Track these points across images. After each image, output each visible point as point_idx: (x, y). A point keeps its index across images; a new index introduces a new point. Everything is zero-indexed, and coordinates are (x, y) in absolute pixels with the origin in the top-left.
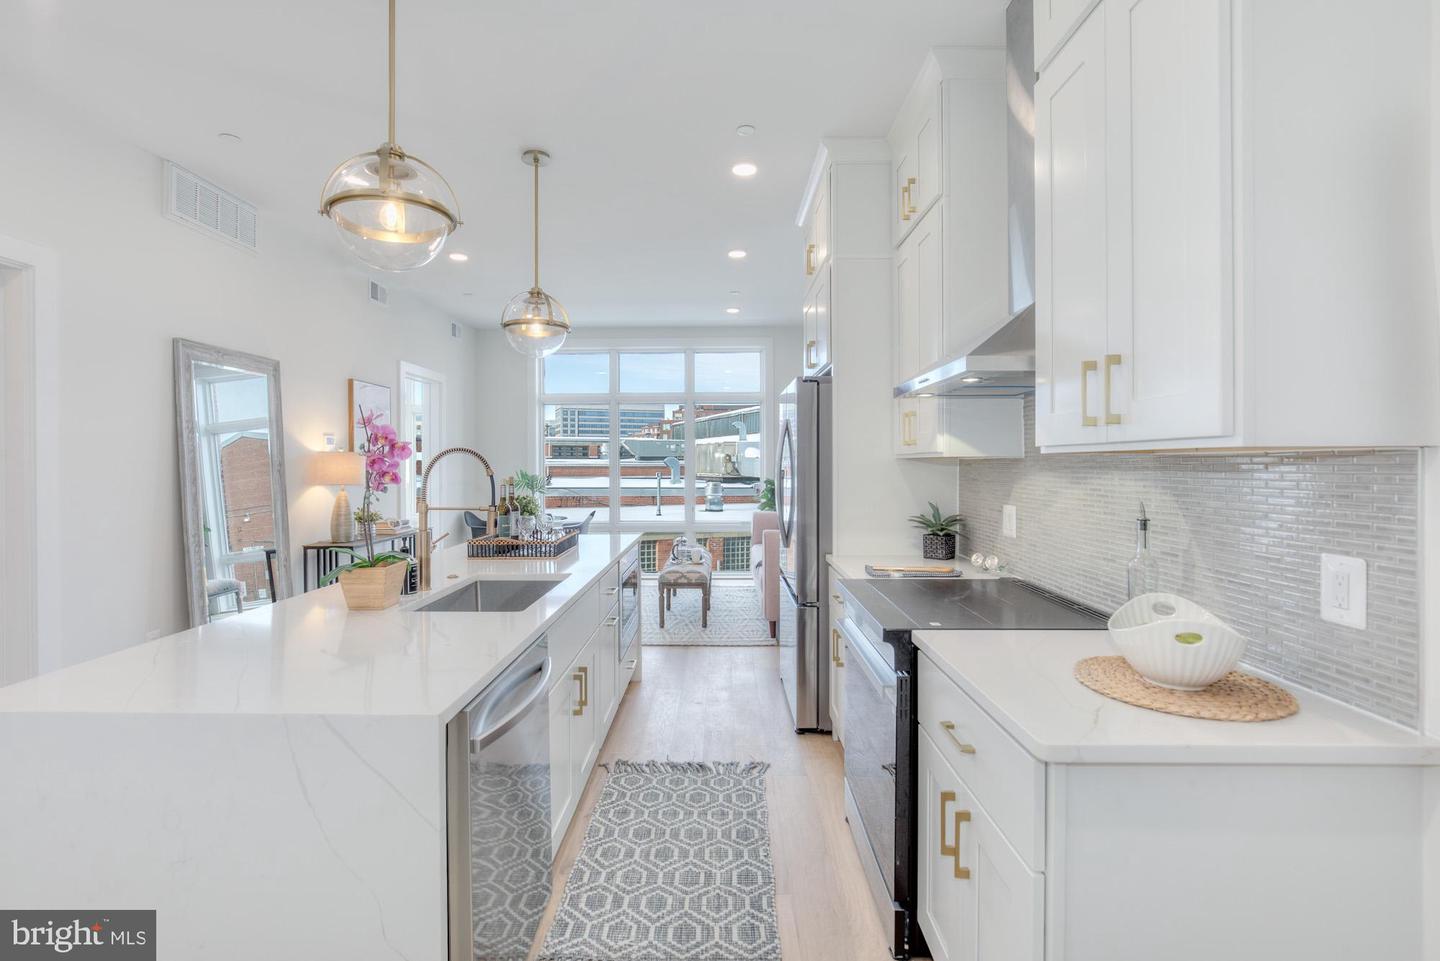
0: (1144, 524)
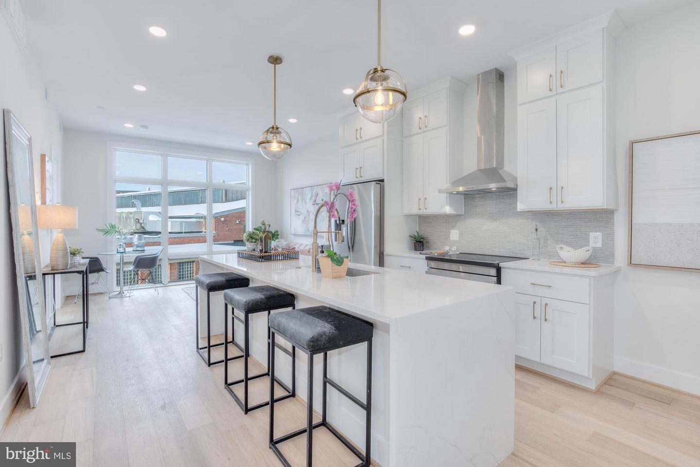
0: (536, 230)
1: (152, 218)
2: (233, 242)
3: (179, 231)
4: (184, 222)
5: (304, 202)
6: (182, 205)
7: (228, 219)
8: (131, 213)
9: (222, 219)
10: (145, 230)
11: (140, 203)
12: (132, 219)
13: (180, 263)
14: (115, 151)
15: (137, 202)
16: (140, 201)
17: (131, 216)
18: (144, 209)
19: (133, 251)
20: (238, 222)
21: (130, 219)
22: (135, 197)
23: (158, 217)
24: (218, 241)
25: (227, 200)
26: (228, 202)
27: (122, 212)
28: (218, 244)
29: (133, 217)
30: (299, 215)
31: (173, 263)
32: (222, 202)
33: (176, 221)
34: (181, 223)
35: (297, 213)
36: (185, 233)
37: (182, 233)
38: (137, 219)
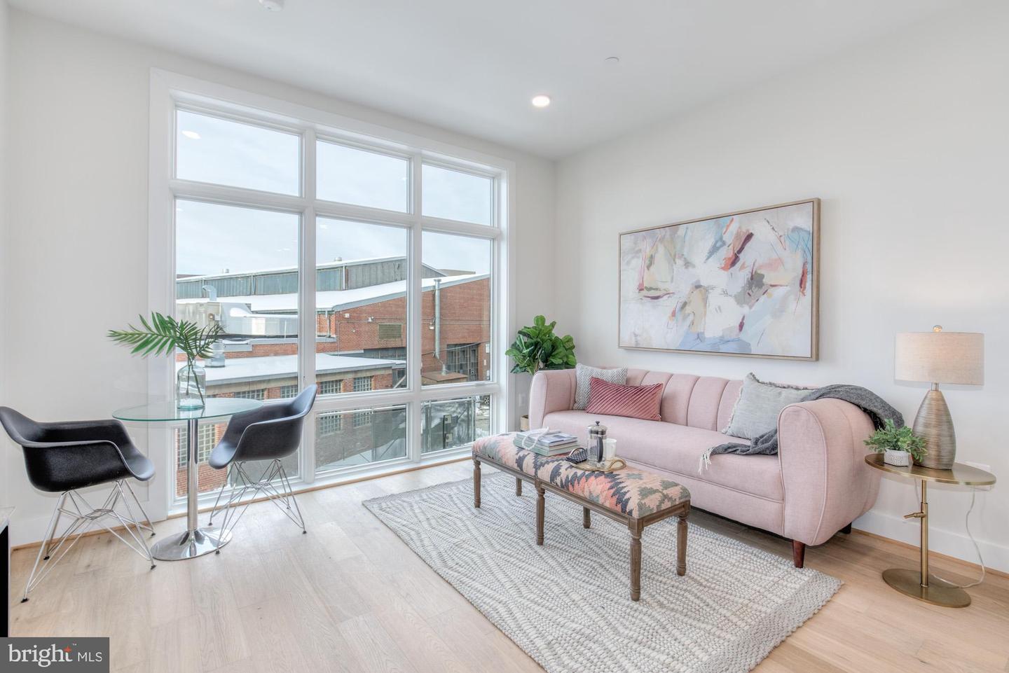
1: (235, 313)
2: (363, 351)
3: (279, 334)
4: (285, 319)
5: (680, 262)
6: (279, 293)
7: (355, 315)
8: (201, 305)
9: (347, 315)
10: (224, 332)
11: (215, 290)
12: (204, 315)
13: (283, 387)
14: (177, 107)
15: (211, 289)
16: (215, 287)
17: (202, 309)
18: (221, 300)
19: (206, 367)
20: (370, 320)
21: (200, 314)
22: (206, 282)
23: (244, 311)
24: (340, 351)
25: (348, 287)
26: (351, 289)
27: (187, 304)
28: (340, 355)
29: (205, 312)
30: (657, 298)
31: (272, 388)
32: (341, 289)
33: (273, 318)
34: (282, 320)
35: (645, 292)
36: (288, 337)
37: (283, 337)
38: (211, 314)
